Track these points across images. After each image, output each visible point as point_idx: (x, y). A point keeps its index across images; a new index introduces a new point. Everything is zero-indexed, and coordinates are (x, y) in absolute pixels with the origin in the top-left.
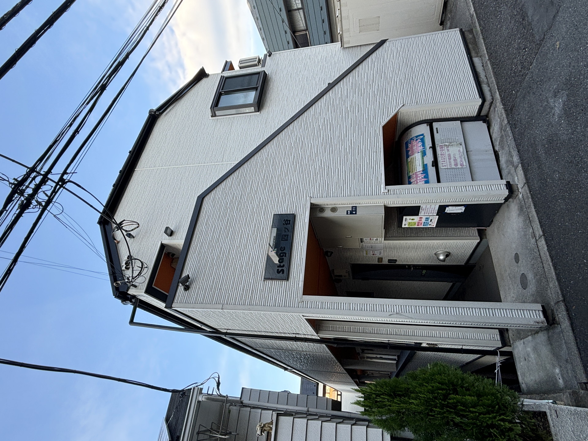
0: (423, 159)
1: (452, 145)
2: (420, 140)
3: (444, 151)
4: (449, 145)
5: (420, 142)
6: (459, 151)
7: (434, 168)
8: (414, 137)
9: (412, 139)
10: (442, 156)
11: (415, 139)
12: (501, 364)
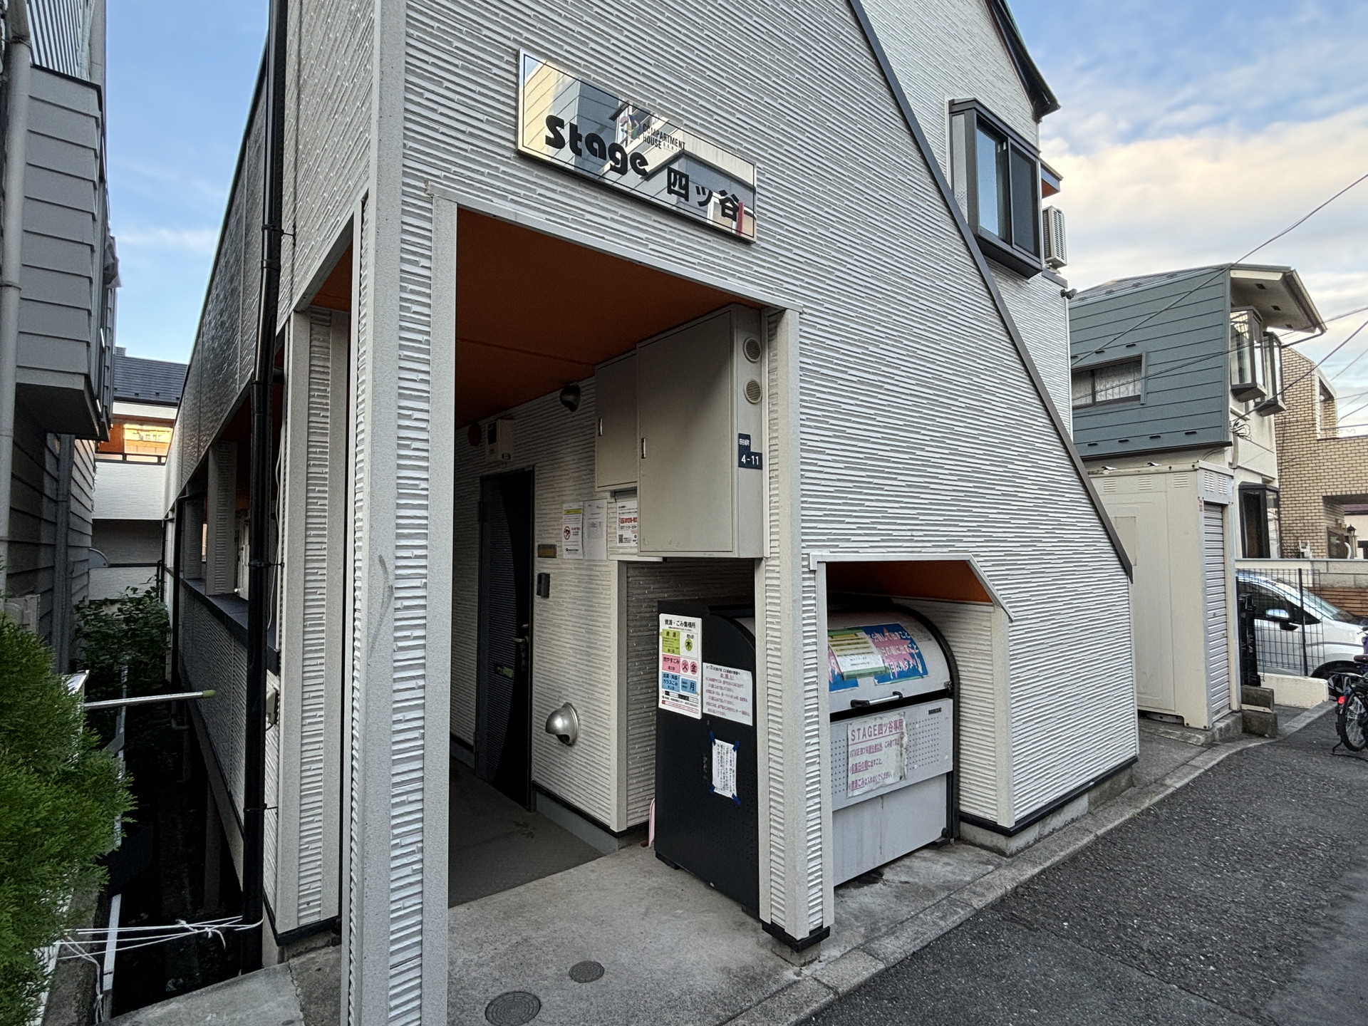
0: (869, 674)
1: (901, 755)
2: (914, 666)
3: (888, 733)
4: (902, 746)
5: (909, 665)
6: (887, 775)
7: (848, 707)
8: (917, 648)
9: (912, 642)
10: (877, 727)
11: (913, 651)
12: (210, 935)
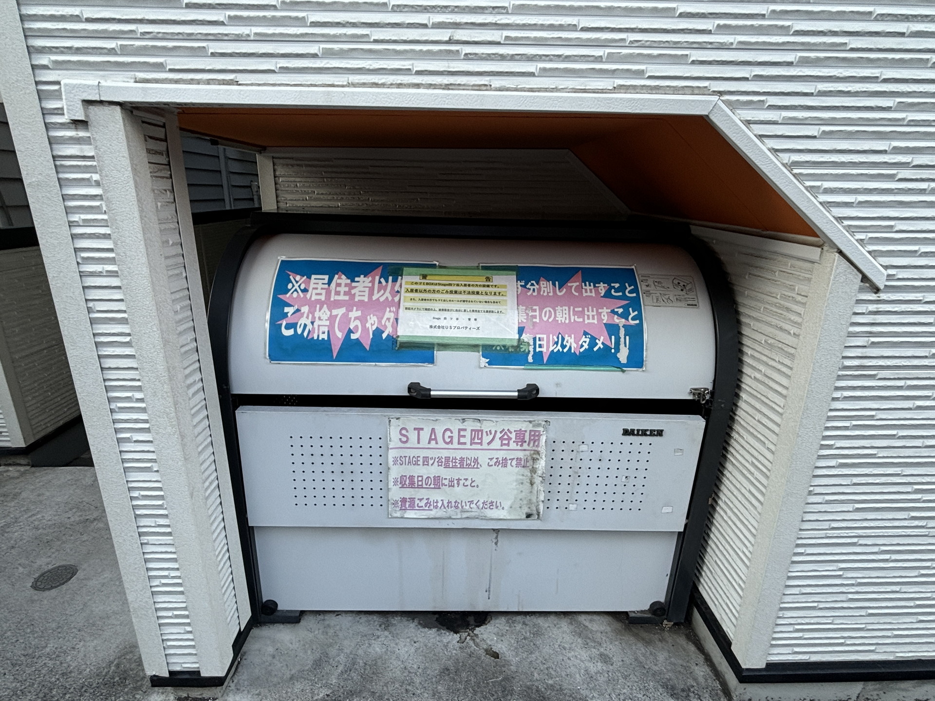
0: (474, 347)
2: (607, 348)
3: (497, 444)
4: (533, 471)
5: (594, 344)
6: (491, 504)
7: (400, 390)
8: (639, 317)
9: (636, 304)
10: (468, 434)
11: (617, 320)
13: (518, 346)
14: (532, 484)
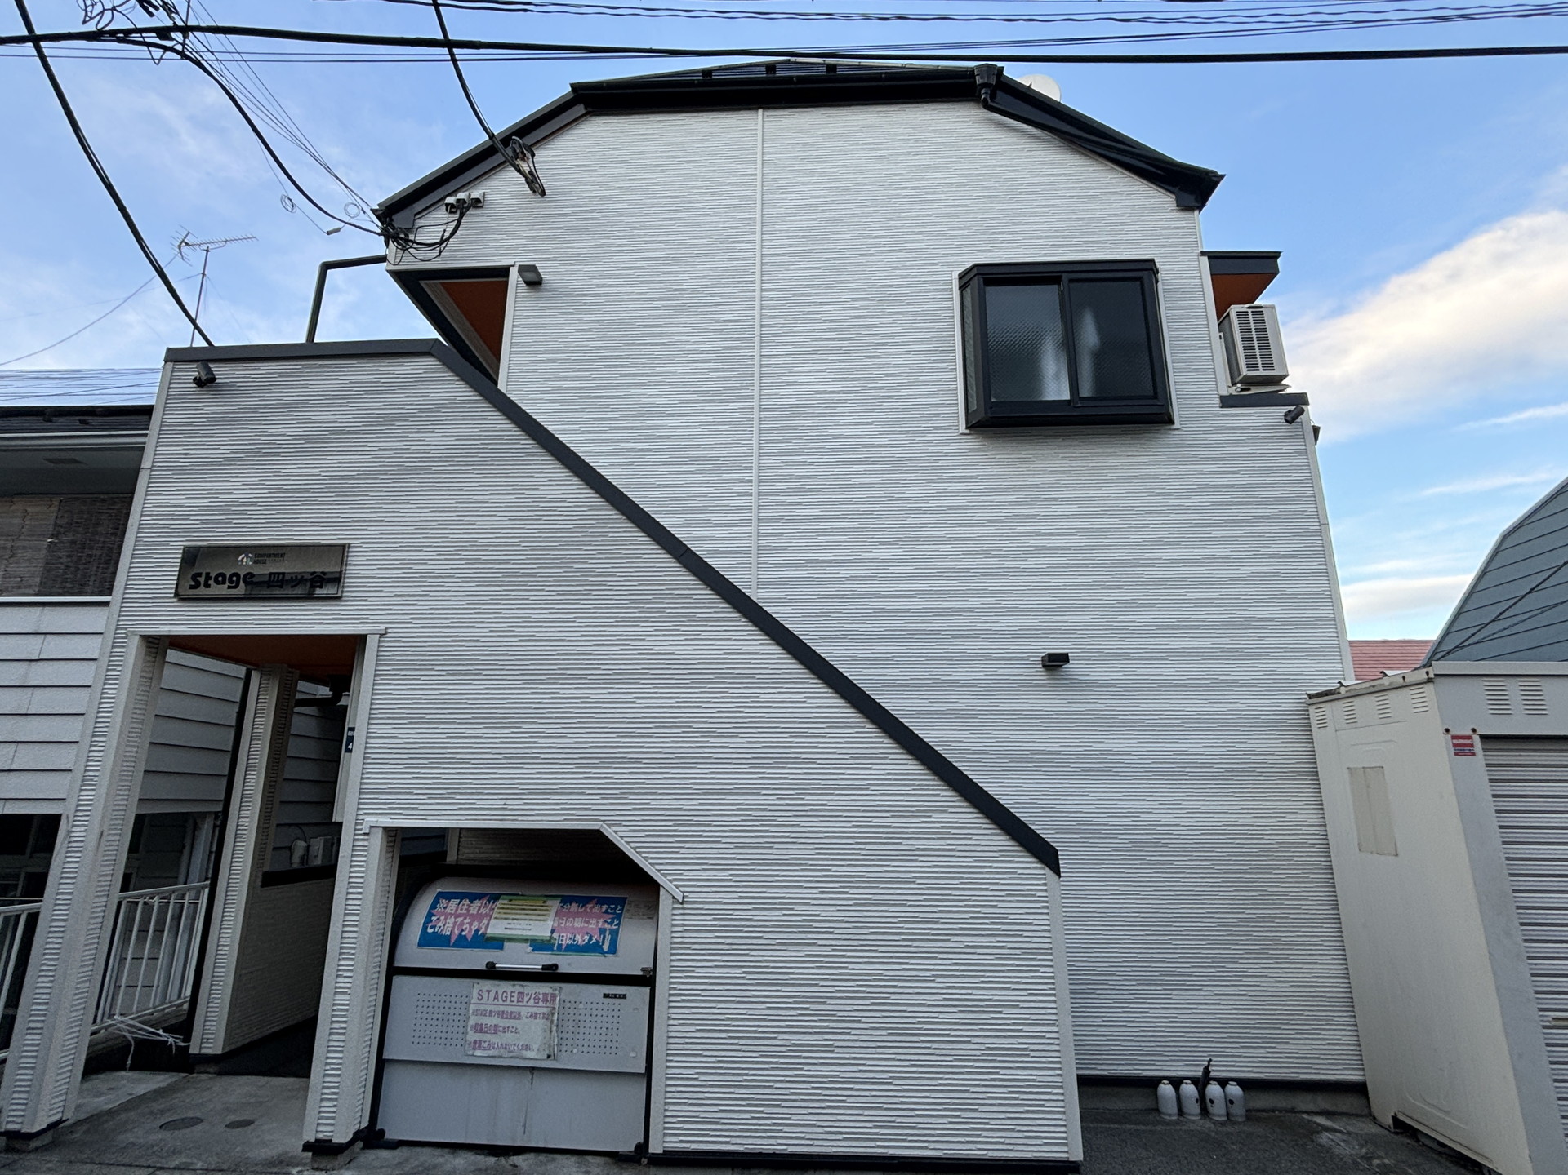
0: (525, 940)
2: (598, 942)
4: (552, 1022)
5: (590, 939)
6: (527, 1047)
10: (516, 995)
13: (549, 941)
14: (551, 1031)
